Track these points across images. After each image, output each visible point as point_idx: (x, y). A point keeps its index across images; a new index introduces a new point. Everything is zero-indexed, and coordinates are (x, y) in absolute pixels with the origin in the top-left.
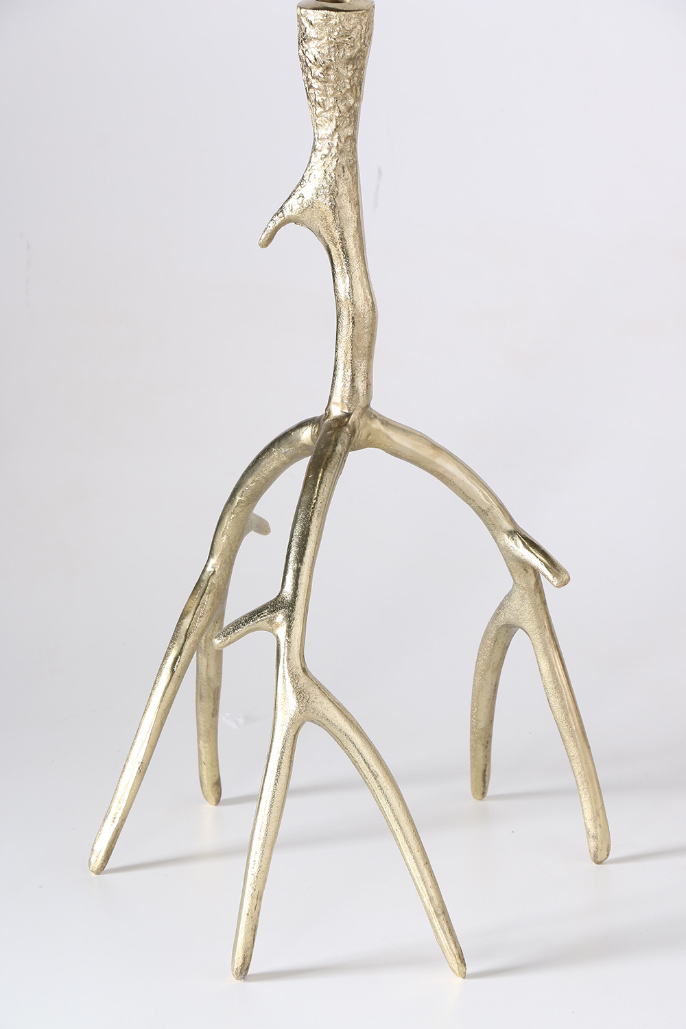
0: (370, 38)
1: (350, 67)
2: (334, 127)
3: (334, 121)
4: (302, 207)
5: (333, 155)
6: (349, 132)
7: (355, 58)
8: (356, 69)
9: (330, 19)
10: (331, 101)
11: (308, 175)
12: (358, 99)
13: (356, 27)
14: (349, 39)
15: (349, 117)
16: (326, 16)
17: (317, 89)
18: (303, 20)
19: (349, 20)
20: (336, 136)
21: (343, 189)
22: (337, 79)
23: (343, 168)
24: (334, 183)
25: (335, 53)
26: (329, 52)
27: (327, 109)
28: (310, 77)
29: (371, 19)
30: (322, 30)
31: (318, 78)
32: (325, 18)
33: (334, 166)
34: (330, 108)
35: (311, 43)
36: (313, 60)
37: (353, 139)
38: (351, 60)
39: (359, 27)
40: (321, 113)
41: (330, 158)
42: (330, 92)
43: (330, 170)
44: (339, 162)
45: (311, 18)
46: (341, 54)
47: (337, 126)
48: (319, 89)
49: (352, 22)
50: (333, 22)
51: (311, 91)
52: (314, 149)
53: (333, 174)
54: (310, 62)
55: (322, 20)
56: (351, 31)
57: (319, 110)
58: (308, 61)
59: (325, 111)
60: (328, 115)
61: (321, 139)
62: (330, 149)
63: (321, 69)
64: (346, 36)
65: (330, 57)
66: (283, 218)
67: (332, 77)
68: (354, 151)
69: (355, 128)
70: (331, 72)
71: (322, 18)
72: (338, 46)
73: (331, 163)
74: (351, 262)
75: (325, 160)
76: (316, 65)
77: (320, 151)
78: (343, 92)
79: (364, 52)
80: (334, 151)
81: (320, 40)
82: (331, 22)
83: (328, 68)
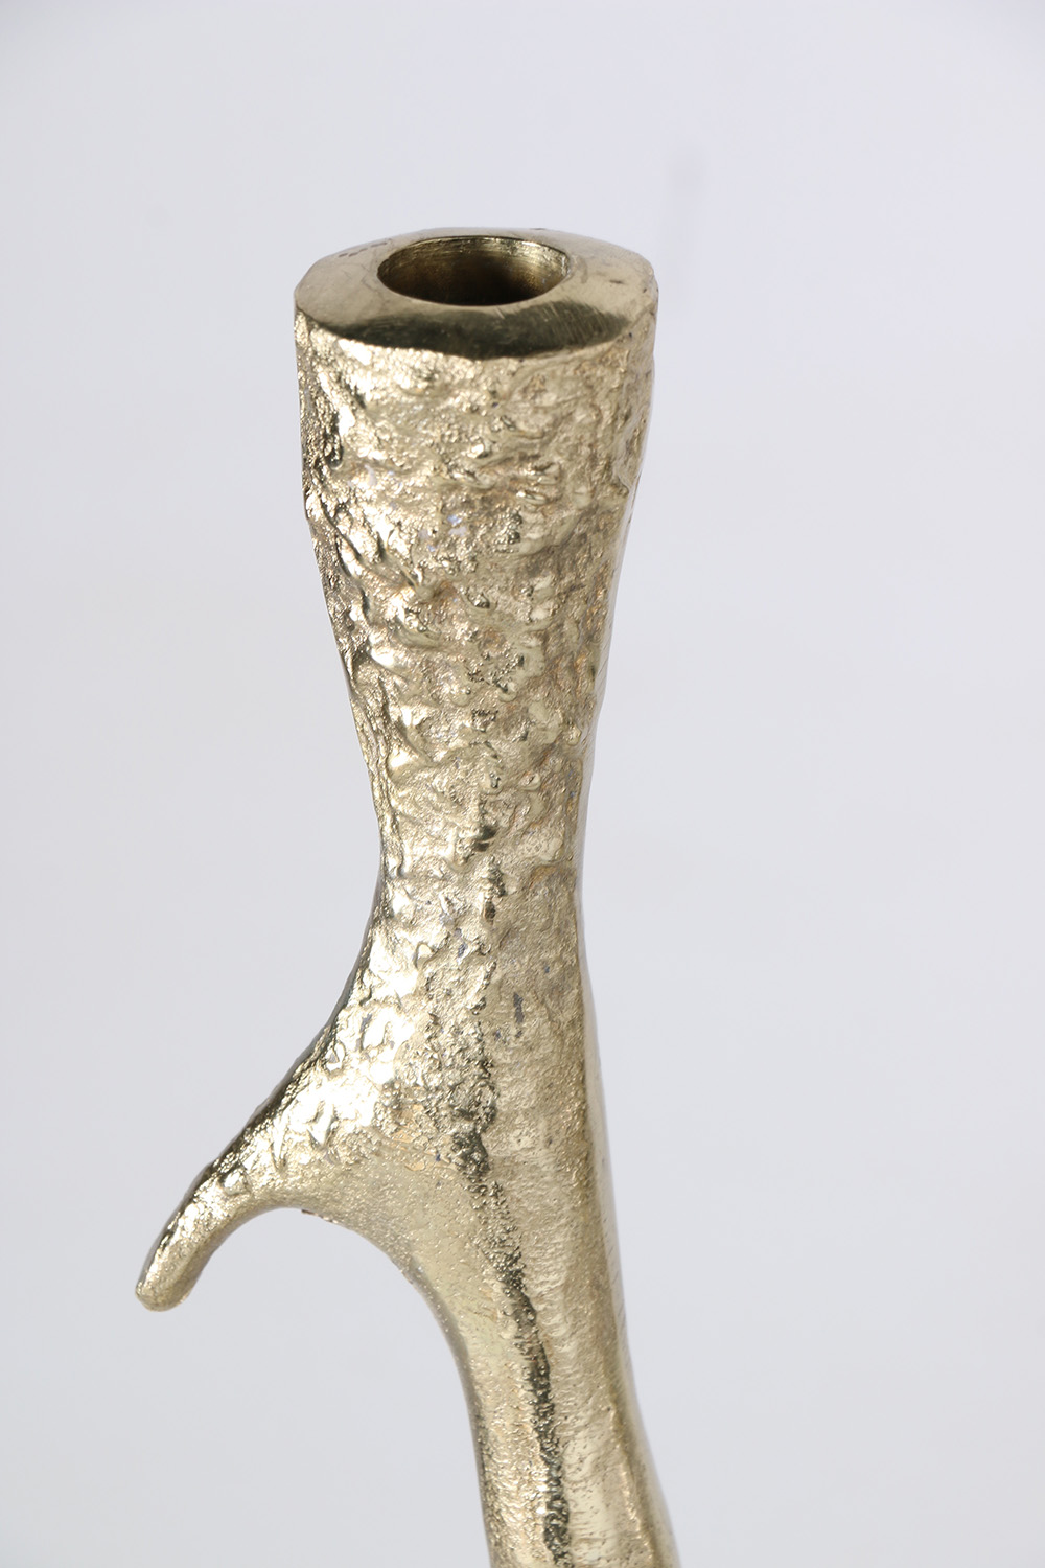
0: (634, 447)
1: (543, 583)
2: (472, 833)
3: (473, 809)
4: (334, 1159)
5: (471, 949)
6: (541, 846)
7: (565, 543)
8: (572, 588)
9: (447, 390)
10: (457, 724)
11: (356, 1024)
12: (581, 710)
13: (569, 417)
14: (541, 470)
15: (540, 790)
16: (430, 379)
17: (391, 673)
18: (324, 378)
19: (532, 390)
20: (483, 871)
21: (515, 1091)
22: (485, 639)
23: (517, 1001)
24: (476, 1070)
25: (473, 528)
26: (447, 525)
27: (440, 755)
28: (356, 614)
29: (641, 369)
30: (413, 433)
31: (394, 627)
32: (422, 385)
33: (472, 999)
34: (453, 757)
35: (361, 482)
36: (369, 550)
37: (562, 874)
38: (549, 556)
39: (580, 416)
40: (412, 769)
41: (455, 962)
42: (452, 687)
43: (457, 1012)
44: (496, 977)
45: (363, 383)
46: (502, 534)
47: (489, 832)
48: (398, 670)
49: (549, 399)
50: (460, 400)
51: (367, 673)
52: (382, 915)
53: (469, 1029)
54: (358, 556)
55: (408, 393)
56: (546, 437)
57: (400, 758)
58: (348, 556)
59: (430, 763)
60: (442, 780)
61: (413, 876)
62: (454, 923)
63: (409, 593)
64: (524, 459)
65: (452, 546)
66: (245, 1198)
67: (460, 630)
68: (565, 926)
69: (572, 826)
70: (454, 608)
71: (407, 384)
72: (486, 503)
73: (461, 983)
74: (555, 1395)
75: (430, 970)
76: (383, 577)
77: (411, 925)
78: (512, 686)
79: (610, 512)
80: (473, 930)
81: (402, 473)
82: (451, 402)
83: (440, 594)
